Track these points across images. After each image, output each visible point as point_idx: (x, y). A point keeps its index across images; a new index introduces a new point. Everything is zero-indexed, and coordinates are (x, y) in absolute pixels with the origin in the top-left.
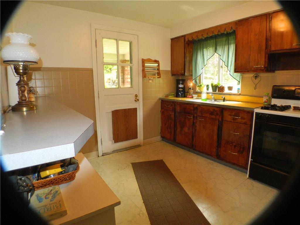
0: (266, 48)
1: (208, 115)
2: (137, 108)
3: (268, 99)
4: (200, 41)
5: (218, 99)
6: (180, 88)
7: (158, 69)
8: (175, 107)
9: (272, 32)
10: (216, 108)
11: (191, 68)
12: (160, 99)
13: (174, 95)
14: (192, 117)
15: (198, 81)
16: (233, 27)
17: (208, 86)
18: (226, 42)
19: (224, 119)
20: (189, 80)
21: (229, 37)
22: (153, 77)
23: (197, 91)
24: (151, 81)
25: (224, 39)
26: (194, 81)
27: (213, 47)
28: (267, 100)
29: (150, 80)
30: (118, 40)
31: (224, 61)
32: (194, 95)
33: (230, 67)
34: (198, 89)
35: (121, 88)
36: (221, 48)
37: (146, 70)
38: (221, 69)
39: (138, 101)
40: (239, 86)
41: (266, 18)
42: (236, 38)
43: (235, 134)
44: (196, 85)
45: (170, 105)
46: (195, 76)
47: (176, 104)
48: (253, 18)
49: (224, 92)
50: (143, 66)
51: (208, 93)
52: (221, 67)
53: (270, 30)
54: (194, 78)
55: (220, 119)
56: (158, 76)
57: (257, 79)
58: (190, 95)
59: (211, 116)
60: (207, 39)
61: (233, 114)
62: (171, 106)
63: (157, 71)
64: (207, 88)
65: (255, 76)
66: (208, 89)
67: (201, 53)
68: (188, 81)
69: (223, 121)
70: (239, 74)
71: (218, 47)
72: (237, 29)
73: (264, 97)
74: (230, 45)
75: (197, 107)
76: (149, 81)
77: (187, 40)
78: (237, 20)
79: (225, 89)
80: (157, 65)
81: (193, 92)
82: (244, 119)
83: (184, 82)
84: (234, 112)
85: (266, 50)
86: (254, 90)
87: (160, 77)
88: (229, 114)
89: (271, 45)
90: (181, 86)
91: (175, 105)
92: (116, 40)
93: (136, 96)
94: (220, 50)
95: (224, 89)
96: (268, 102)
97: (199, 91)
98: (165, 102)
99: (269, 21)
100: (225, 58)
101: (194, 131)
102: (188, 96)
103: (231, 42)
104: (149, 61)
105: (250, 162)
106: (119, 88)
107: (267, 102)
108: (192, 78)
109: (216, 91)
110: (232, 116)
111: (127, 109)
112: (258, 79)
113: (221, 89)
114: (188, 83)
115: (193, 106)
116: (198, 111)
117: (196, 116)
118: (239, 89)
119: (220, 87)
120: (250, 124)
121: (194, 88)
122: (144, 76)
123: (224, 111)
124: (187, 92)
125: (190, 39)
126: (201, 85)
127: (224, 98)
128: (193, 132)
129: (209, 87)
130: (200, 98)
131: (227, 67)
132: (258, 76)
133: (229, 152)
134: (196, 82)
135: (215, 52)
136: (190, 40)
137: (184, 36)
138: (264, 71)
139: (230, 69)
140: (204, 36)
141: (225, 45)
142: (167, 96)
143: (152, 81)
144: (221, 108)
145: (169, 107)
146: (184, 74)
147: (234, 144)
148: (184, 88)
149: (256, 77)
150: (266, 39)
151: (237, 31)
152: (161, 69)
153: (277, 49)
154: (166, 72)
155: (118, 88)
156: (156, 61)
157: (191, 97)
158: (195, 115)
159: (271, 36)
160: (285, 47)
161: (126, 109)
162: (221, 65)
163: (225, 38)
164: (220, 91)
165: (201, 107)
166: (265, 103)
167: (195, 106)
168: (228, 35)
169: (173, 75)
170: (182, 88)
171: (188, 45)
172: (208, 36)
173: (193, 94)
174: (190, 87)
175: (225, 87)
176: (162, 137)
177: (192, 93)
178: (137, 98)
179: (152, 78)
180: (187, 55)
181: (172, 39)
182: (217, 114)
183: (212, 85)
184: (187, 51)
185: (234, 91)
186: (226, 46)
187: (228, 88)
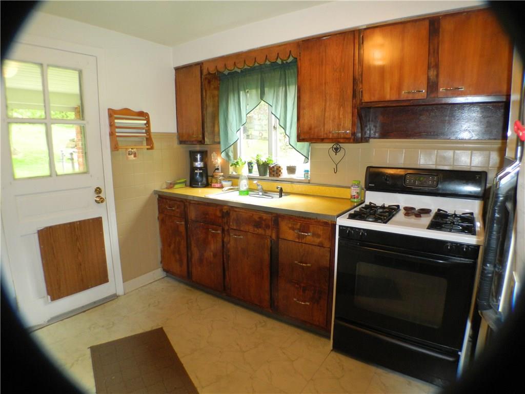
0: (354, 96)
1: (250, 228)
2: (101, 218)
3: (358, 191)
4: (232, 75)
5: (270, 189)
6: (197, 168)
7: (148, 131)
8: (186, 209)
9: (364, 65)
10: (265, 215)
11: (216, 129)
12: (156, 192)
13: (185, 182)
14: (219, 232)
15: (231, 154)
16: (292, 52)
17: (250, 164)
18: (282, 81)
19: (281, 236)
20: (214, 153)
21: (287, 72)
22: (137, 148)
23: (230, 173)
24: (132, 156)
25: (277, 74)
26: (223, 155)
27: (257, 88)
28: (358, 193)
29: (129, 154)
30: (45, 66)
31: (279, 118)
32: (224, 183)
33: (289, 130)
34: (231, 171)
35: (57, 175)
36: (272, 91)
37: (117, 134)
38: (274, 132)
39: (102, 202)
40: (308, 166)
41: (352, 38)
42: (298, 74)
43: (303, 266)
44: (229, 164)
45: (176, 207)
46: (225, 145)
47: (188, 204)
48: (329, 36)
49: (280, 177)
50: (112, 125)
51: (250, 179)
52: (274, 127)
53: (361, 61)
54: (222, 149)
55: (274, 236)
56: (147, 145)
57: (338, 153)
58: (217, 183)
59: (256, 229)
60: (245, 73)
61: (298, 226)
62: (178, 208)
63: (145, 135)
64: (249, 169)
65: (335, 148)
66: (250, 171)
67: (234, 100)
68: (212, 155)
69: (280, 239)
70: (306, 144)
71: (266, 90)
72: (300, 56)
73: (352, 188)
74: (287, 87)
75: (227, 212)
76: (127, 158)
77: (205, 72)
78: (298, 39)
79: (282, 171)
80: (145, 122)
81: (223, 176)
82: (319, 236)
83: (205, 155)
84: (299, 224)
85: (354, 101)
86: (335, 174)
87: (152, 148)
88: (290, 225)
89: (362, 92)
90: (199, 164)
91: (185, 206)
92: (41, 65)
93: (98, 191)
94: (269, 95)
95: (280, 171)
96: (360, 198)
97: (234, 173)
98: (166, 199)
99: (359, 45)
100: (279, 112)
101: (225, 260)
102: (213, 184)
103: (290, 80)
104: (126, 113)
105: (334, 321)
106: (54, 175)
107: (357, 198)
108: (220, 148)
109: (265, 174)
110: (296, 231)
111: (77, 222)
112: (340, 154)
113: (275, 171)
114: (213, 158)
115: (221, 210)
116: (231, 221)
117: (228, 230)
118: (307, 172)
119: (273, 167)
120: (329, 246)
121: (225, 169)
122: (115, 147)
123: (280, 219)
124: (211, 175)
125: (212, 70)
126: (237, 162)
127: (281, 190)
128: (223, 260)
129: (252, 167)
130: (236, 187)
131: (285, 128)
132: (340, 148)
133: (295, 299)
134: (227, 155)
135: (262, 98)
136: (211, 72)
137: (200, 64)
138: (352, 140)
139: (290, 132)
140: (238, 65)
141: (279, 86)
142: (171, 185)
143: (135, 156)
144: (273, 215)
145: (174, 210)
146: (202, 142)
147: (302, 285)
148: (205, 169)
149: (336, 150)
150: (354, 79)
151: (300, 59)
152: (153, 129)
153: (373, 99)
154: (165, 136)
155: (50, 176)
156: (142, 115)
157: (219, 185)
158: (226, 228)
159: (362, 73)
160: (388, 98)
161: (73, 223)
162: (273, 125)
163: (280, 72)
164: (274, 175)
165: (236, 211)
166: (353, 200)
167: (225, 209)
168: (285, 66)
169: (182, 142)
170: (200, 169)
171: (209, 82)
172: (246, 67)
173: (224, 180)
174: (217, 166)
175: (282, 167)
176: (164, 270)
177: (221, 178)
178: (102, 195)
179: (135, 150)
180: (209, 102)
181: (177, 69)
182: (268, 226)
183: (258, 162)
184: (208, 95)
185: (299, 175)
186: (281, 88)
187: (287, 169)
